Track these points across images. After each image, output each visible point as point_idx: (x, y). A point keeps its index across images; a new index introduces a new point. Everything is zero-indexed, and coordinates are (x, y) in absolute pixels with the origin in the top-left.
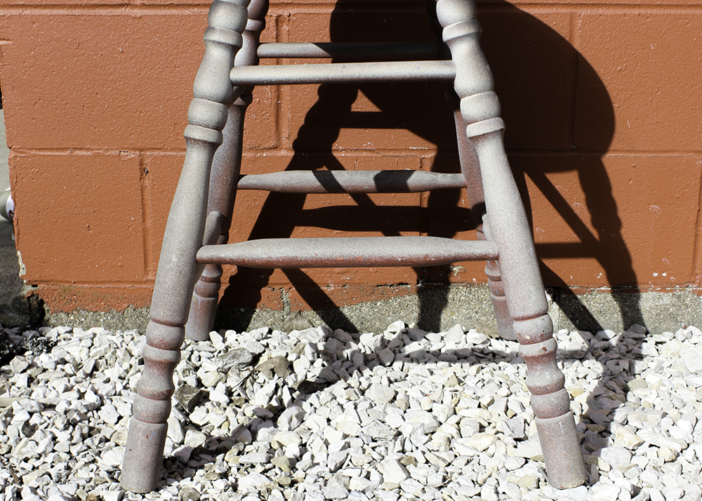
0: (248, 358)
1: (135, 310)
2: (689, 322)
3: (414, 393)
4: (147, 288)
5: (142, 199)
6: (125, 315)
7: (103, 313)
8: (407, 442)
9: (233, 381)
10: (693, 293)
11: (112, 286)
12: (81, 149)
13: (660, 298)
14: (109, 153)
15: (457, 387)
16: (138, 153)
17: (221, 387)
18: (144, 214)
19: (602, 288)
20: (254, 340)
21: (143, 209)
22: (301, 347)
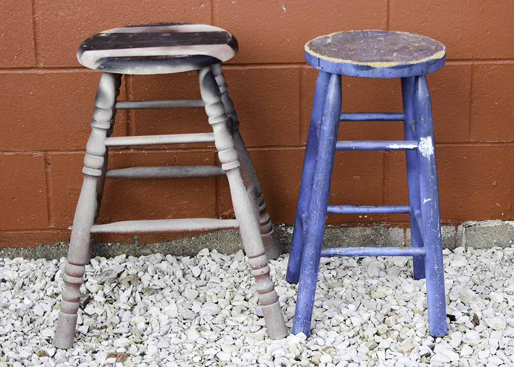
0: (114, 275)
1: (42, 246)
2: (383, 244)
3: (209, 293)
4: (49, 233)
5: (46, 180)
6: (36, 249)
7: (22, 249)
8: (202, 320)
9: (107, 290)
10: (384, 227)
11: (28, 232)
12: (8, 151)
13: (365, 230)
14: (25, 154)
15: (234, 289)
16: (43, 153)
17: (100, 292)
18: (47, 189)
19: (329, 226)
20: (118, 264)
21: (47, 186)
22: (146, 268)
